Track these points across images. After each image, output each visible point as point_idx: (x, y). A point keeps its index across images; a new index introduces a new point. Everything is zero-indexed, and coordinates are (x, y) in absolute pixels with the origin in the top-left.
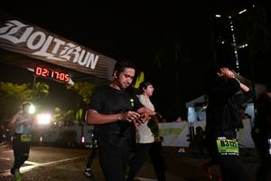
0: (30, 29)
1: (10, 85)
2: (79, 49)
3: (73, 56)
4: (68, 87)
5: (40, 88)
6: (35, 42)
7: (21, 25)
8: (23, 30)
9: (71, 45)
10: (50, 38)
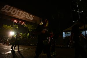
0: (12, 8)
1: (6, 26)
2: (27, 14)
3: (25, 16)
4: (24, 26)
5: (16, 27)
6: (14, 12)
7: (9, 7)
8: (10, 8)
9: (25, 13)
10: (18, 11)
